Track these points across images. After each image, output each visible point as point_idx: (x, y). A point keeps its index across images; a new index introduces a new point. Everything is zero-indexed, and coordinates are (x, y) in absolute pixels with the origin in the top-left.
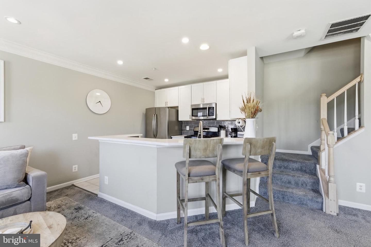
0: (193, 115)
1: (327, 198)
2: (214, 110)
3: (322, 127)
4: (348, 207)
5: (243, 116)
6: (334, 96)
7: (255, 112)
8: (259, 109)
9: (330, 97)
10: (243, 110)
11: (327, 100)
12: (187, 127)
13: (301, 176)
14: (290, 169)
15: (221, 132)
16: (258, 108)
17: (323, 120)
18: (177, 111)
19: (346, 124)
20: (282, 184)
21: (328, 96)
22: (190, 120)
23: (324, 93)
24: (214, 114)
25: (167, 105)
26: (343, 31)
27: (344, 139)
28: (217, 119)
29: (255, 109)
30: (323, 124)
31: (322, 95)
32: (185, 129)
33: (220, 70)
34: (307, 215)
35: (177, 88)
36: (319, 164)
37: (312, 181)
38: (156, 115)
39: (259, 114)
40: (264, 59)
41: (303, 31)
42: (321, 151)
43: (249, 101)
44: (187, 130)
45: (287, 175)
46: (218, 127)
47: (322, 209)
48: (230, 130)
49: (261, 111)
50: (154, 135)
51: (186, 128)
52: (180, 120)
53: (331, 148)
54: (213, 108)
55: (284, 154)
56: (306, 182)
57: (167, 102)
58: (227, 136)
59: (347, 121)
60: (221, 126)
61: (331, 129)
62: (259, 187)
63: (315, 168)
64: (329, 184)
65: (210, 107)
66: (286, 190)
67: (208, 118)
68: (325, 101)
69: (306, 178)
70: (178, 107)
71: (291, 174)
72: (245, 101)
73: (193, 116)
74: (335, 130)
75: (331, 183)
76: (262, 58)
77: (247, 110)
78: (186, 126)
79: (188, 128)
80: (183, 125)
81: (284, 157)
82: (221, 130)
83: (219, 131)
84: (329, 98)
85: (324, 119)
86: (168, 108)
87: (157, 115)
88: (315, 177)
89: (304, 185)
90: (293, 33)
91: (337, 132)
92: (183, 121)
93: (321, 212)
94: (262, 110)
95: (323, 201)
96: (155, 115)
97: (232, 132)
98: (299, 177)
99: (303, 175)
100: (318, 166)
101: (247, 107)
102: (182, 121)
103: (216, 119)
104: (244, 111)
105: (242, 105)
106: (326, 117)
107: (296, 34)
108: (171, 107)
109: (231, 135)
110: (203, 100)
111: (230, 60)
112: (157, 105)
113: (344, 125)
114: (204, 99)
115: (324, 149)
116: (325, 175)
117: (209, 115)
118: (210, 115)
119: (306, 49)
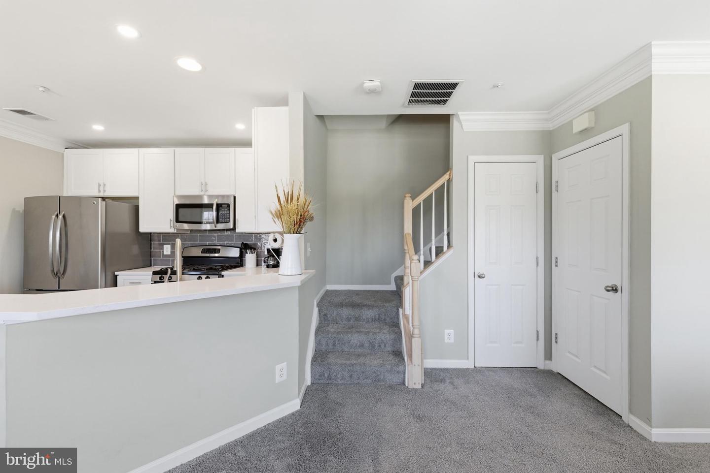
0: (180, 220)
1: (410, 363)
2: (229, 210)
3: (406, 248)
4: (435, 369)
5: (277, 227)
6: (420, 199)
7: (300, 221)
8: (308, 214)
9: (416, 199)
10: (279, 215)
11: (413, 204)
12: (165, 246)
13: (378, 331)
14: (364, 320)
15: (246, 256)
16: (306, 214)
17: (407, 236)
18: (136, 209)
19: (433, 242)
20: (351, 350)
21: (413, 198)
22: (172, 231)
23: (408, 193)
24: (229, 218)
25: (104, 191)
26: (429, 99)
27: (432, 265)
28: (238, 230)
29: (301, 216)
30: (407, 244)
31: (406, 195)
32: (161, 253)
33: (240, 126)
34: (383, 401)
35: (134, 151)
36: (402, 308)
37: (392, 336)
38: (60, 217)
39: (308, 226)
40: (327, 121)
41: (376, 84)
42: (404, 287)
43: (289, 198)
44: (165, 253)
45: (359, 332)
46: (240, 246)
47: (404, 383)
48: (266, 253)
49: (311, 219)
50: (53, 271)
51: (163, 249)
52: (142, 229)
53: (415, 282)
54: (226, 206)
55: (357, 293)
56: (385, 341)
57: (105, 185)
58: (258, 264)
59: (435, 238)
60: (246, 243)
61: (417, 250)
62: (312, 364)
63: (398, 314)
64: (413, 340)
65: (221, 205)
66: (355, 362)
67: (216, 227)
68: (409, 205)
69: (385, 335)
70: (137, 198)
71: (364, 330)
72: (283, 199)
73: (177, 221)
74: (422, 252)
75: (415, 337)
76: (321, 118)
77: (285, 218)
78: (161, 246)
79: (167, 248)
80: (155, 243)
81: (357, 300)
82: (247, 253)
83: (242, 255)
84: (414, 201)
85: (409, 234)
86: (103, 199)
87: (64, 216)
88: (397, 330)
89: (382, 346)
90: (364, 83)
91: (423, 254)
92: (153, 233)
93: (402, 387)
94: (313, 217)
95: (405, 370)
96: (57, 216)
97: (268, 257)
98: (375, 333)
99: (381, 329)
100: (400, 310)
101: (285, 211)
102: (151, 233)
103: (234, 229)
104: (280, 219)
105: (275, 206)
106: (410, 231)
107: (368, 85)
108: (114, 199)
109: (267, 263)
110: (203, 186)
111: (256, 108)
112: (70, 190)
113: (432, 245)
114: (206, 184)
115: (408, 283)
116: (409, 324)
117: (218, 222)
118: (221, 220)
119: (389, 116)
